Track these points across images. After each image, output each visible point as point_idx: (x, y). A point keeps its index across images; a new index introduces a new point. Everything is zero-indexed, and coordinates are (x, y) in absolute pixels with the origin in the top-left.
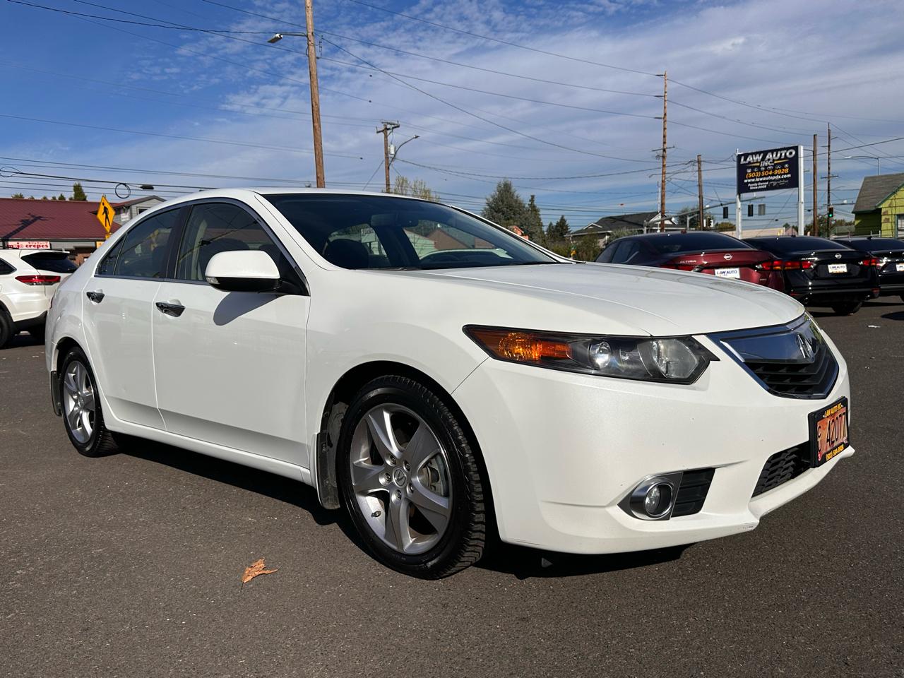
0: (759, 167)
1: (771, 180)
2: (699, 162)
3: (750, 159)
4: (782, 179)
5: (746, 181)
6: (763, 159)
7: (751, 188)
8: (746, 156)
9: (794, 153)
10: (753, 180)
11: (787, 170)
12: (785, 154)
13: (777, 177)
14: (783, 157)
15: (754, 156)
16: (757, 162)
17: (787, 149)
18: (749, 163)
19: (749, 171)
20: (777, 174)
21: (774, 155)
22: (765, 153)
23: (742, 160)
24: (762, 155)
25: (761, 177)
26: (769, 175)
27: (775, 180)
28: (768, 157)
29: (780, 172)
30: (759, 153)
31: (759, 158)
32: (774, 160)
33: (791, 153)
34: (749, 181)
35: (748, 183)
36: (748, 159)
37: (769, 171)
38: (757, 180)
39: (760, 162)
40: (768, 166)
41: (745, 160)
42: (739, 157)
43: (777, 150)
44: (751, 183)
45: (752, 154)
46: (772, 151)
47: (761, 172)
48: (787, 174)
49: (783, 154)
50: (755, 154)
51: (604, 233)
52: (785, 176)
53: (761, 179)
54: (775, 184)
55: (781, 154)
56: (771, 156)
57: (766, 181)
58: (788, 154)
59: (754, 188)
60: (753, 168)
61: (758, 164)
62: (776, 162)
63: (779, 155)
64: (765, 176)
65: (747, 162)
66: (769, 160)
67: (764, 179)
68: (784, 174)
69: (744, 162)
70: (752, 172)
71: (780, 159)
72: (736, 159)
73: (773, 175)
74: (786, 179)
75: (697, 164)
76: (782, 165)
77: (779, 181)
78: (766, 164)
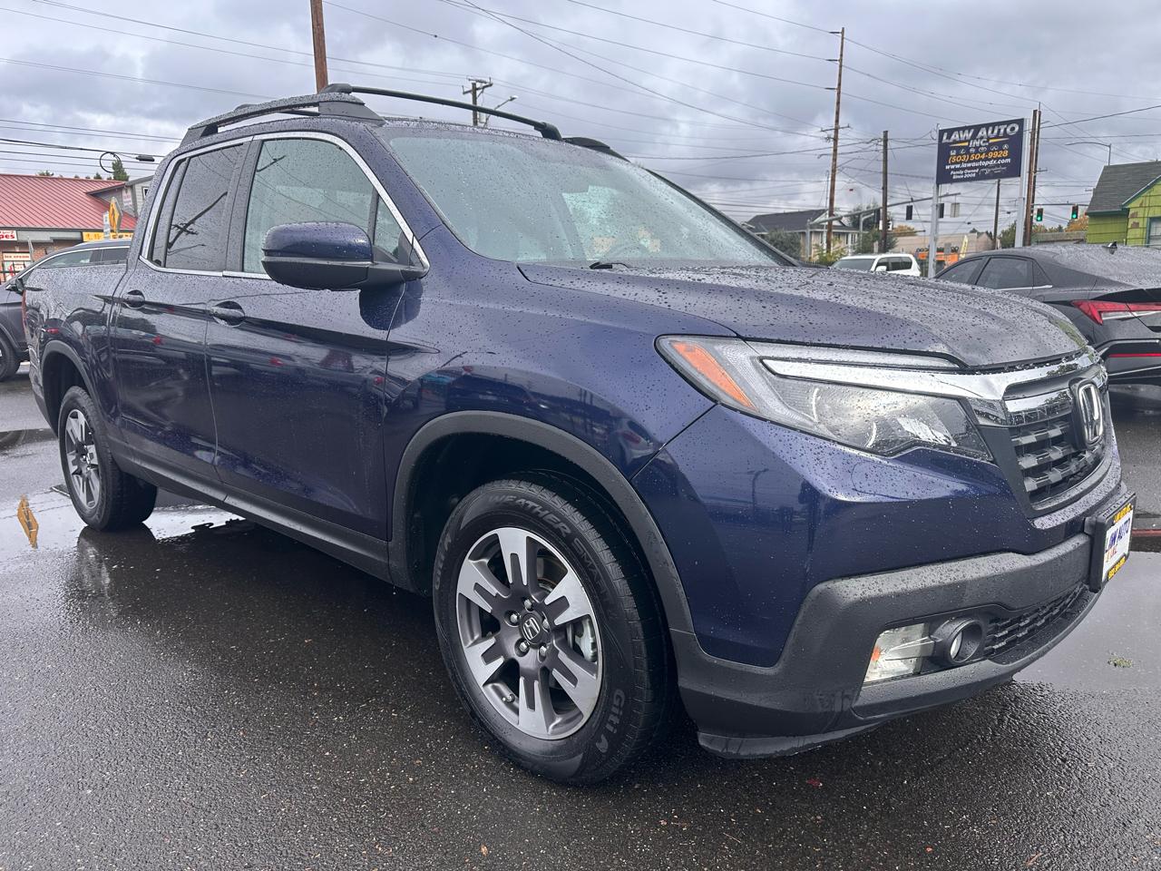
0: (967, 148)
1: (984, 167)
2: (886, 141)
3: (955, 136)
4: (998, 165)
5: (947, 167)
6: (974, 137)
7: (954, 177)
8: (950, 132)
9: (1017, 129)
10: (958, 166)
11: (1006, 153)
12: (1005, 129)
13: (991, 163)
14: (1001, 134)
15: (961, 132)
16: (965, 141)
17: (1008, 123)
18: (955, 142)
19: (953, 153)
20: (992, 158)
21: (990, 132)
22: (977, 128)
23: (945, 138)
24: (972, 130)
25: (969, 161)
26: (981, 159)
27: (988, 167)
28: (980, 133)
29: (996, 155)
30: (969, 128)
31: (968, 135)
32: (989, 139)
33: (1013, 129)
34: (953, 167)
35: (951, 170)
36: (953, 137)
37: (981, 154)
38: (964, 165)
39: (969, 141)
40: (981, 146)
41: (949, 137)
42: (941, 133)
43: (994, 125)
44: (955, 170)
45: (958, 129)
46: (987, 126)
47: (970, 155)
48: (1005, 158)
49: (1002, 131)
50: (963, 129)
52: (1003, 161)
53: (969, 165)
54: (988, 171)
55: (999, 130)
56: (985, 133)
57: (975, 168)
58: (1008, 130)
59: (959, 177)
60: (958, 149)
61: (967, 144)
62: (991, 141)
63: (996, 131)
64: (975, 161)
65: (951, 141)
66: (982, 138)
67: (974, 164)
68: (1002, 158)
69: (948, 141)
70: (957, 155)
71: (997, 137)
72: (936, 136)
73: (986, 159)
74: (1003, 165)
75: (882, 143)
76: (1000, 145)
77: (993, 167)
78: (977, 143)
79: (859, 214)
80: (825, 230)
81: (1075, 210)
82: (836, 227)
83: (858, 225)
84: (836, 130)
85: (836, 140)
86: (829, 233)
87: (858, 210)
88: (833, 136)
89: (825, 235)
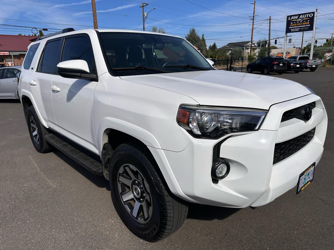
0: (296, 22)
1: (301, 27)
2: (270, 19)
4: (306, 27)
5: (290, 28)
6: (298, 18)
7: (292, 31)
8: (291, 16)
9: (312, 15)
10: (293, 27)
11: (308, 23)
12: (309, 15)
13: (304, 26)
14: (307, 17)
15: (294, 16)
16: (296, 19)
17: (309, 13)
18: (292, 19)
19: (292, 23)
20: (304, 24)
21: (304, 16)
22: (300, 15)
23: (289, 18)
24: (298, 16)
25: (297, 26)
26: (300, 25)
27: (303, 27)
28: (300, 17)
29: (305, 23)
30: (297, 15)
31: (297, 17)
32: (303, 18)
33: (311, 15)
34: (291, 27)
35: (291, 28)
36: (292, 18)
37: (301, 23)
38: (295, 27)
39: (297, 19)
40: (300, 21)
41: (290, 18)
42: (288, 17)
43: (305, 14)
44: (292, 28)
45: (293, 16)
46: (303, 14)
47: (297, 24)
48: (308, 25)
49: (308, 16)
50: (295, 15)
51: (229, 49)
52: (308, 26)
53: (297, 27)
54: (302, 29)
55: (307, 16)
56: (302, 16)
57: (299, 28)
58: (310, 15)
59: (293, 31)
60: (293, 22)
61: (296, 20)
62: (304, 19)
63: (305, 16)
64: (299, 26)
65: (291, 19)
66: (301, 18)
67: (298, 27)
68: (307, 25)
69: (290, 19)
70: (293, 24)
71: (306, 18)
72: (286, 18)
73: (302, 25)
74: (307, 27)
75: (269, 20)
76: (307, 20)
77: (304, 27)
78: (300, 20)
79: (260, 43)
80: (250, 48)
81: (327, 40)
82: (253, 47)
83: (260, 46)
84: (254, 17)
85: (253, 19)
86: (251, 48)
87: (260, 41)
88: (252, 19)
89: (250, 49)
